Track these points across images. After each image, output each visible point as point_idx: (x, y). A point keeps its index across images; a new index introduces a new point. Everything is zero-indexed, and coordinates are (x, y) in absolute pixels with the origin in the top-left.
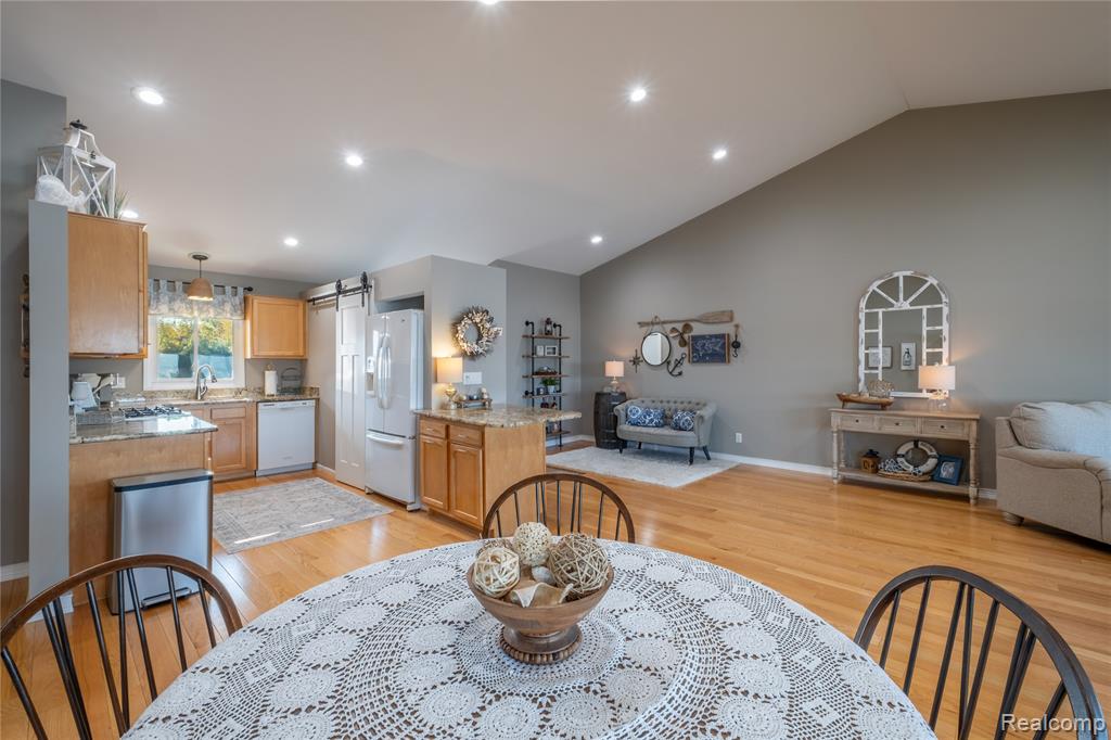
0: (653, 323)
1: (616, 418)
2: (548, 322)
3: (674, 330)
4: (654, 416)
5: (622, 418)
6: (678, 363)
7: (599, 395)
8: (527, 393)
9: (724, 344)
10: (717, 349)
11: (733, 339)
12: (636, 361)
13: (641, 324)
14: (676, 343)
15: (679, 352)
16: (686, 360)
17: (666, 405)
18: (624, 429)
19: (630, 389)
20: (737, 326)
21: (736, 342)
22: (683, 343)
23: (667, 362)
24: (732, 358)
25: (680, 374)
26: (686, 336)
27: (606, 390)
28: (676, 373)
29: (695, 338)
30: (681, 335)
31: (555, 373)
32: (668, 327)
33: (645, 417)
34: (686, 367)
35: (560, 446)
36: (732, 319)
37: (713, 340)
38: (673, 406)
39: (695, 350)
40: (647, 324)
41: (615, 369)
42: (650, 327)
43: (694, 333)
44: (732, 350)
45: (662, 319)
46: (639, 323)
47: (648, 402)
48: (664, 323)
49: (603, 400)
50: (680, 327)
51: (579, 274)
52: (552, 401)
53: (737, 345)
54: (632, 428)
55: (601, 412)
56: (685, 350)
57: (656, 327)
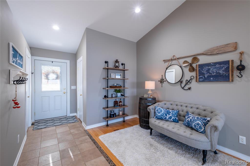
0: (172, 60)
1: (149, 113)
2: (117, 61)
3: (185, 62)
4: (172, 115)
5: (152, 114)
6: (188, 82)
7: (141, 99)
8: (105, 96)
9: (228, 67)
10: (221, 72)
11: (237, 63)
12: (162, 81)
13: (165, 61)
14: (186, 70)
15: (188, 75)
16: (194, 81)
17: (180, 108)
18: (153, 121)
19: (159, 96)
20: (241, 54)
21: (241, 65)
22: (192, 69)
23: (181, 82)
24: (236, 78)
25: (189, 89)
26: (194, 65)
27: (145, 96)
28: (186, 88)
29: (201, 66)
30: (191, 65)
31: (121, 87)
32: (181, 61)
33: (166, 115)
34: (194, 84)
35: (124, 121)
36: (236, 49)
37: (217, 66)
38: (185, 109)
39: (201, 73)
40: (169, 61)
41: (150, 85)
42: (170, 62)
43: (201, 62)
44: (236, 73)
45: (178, 57)
46: (164, 61)
47: (168, 105)
48: (178, 59)
49: (143, 102)
50: (190, 60)
51: (136, 41)
52: (120, 100)
53: (241, 68)
54: (158, 121)
55: (141, 108)
56: (194, 74)
57: (174, 62)
